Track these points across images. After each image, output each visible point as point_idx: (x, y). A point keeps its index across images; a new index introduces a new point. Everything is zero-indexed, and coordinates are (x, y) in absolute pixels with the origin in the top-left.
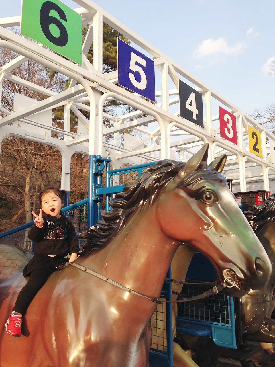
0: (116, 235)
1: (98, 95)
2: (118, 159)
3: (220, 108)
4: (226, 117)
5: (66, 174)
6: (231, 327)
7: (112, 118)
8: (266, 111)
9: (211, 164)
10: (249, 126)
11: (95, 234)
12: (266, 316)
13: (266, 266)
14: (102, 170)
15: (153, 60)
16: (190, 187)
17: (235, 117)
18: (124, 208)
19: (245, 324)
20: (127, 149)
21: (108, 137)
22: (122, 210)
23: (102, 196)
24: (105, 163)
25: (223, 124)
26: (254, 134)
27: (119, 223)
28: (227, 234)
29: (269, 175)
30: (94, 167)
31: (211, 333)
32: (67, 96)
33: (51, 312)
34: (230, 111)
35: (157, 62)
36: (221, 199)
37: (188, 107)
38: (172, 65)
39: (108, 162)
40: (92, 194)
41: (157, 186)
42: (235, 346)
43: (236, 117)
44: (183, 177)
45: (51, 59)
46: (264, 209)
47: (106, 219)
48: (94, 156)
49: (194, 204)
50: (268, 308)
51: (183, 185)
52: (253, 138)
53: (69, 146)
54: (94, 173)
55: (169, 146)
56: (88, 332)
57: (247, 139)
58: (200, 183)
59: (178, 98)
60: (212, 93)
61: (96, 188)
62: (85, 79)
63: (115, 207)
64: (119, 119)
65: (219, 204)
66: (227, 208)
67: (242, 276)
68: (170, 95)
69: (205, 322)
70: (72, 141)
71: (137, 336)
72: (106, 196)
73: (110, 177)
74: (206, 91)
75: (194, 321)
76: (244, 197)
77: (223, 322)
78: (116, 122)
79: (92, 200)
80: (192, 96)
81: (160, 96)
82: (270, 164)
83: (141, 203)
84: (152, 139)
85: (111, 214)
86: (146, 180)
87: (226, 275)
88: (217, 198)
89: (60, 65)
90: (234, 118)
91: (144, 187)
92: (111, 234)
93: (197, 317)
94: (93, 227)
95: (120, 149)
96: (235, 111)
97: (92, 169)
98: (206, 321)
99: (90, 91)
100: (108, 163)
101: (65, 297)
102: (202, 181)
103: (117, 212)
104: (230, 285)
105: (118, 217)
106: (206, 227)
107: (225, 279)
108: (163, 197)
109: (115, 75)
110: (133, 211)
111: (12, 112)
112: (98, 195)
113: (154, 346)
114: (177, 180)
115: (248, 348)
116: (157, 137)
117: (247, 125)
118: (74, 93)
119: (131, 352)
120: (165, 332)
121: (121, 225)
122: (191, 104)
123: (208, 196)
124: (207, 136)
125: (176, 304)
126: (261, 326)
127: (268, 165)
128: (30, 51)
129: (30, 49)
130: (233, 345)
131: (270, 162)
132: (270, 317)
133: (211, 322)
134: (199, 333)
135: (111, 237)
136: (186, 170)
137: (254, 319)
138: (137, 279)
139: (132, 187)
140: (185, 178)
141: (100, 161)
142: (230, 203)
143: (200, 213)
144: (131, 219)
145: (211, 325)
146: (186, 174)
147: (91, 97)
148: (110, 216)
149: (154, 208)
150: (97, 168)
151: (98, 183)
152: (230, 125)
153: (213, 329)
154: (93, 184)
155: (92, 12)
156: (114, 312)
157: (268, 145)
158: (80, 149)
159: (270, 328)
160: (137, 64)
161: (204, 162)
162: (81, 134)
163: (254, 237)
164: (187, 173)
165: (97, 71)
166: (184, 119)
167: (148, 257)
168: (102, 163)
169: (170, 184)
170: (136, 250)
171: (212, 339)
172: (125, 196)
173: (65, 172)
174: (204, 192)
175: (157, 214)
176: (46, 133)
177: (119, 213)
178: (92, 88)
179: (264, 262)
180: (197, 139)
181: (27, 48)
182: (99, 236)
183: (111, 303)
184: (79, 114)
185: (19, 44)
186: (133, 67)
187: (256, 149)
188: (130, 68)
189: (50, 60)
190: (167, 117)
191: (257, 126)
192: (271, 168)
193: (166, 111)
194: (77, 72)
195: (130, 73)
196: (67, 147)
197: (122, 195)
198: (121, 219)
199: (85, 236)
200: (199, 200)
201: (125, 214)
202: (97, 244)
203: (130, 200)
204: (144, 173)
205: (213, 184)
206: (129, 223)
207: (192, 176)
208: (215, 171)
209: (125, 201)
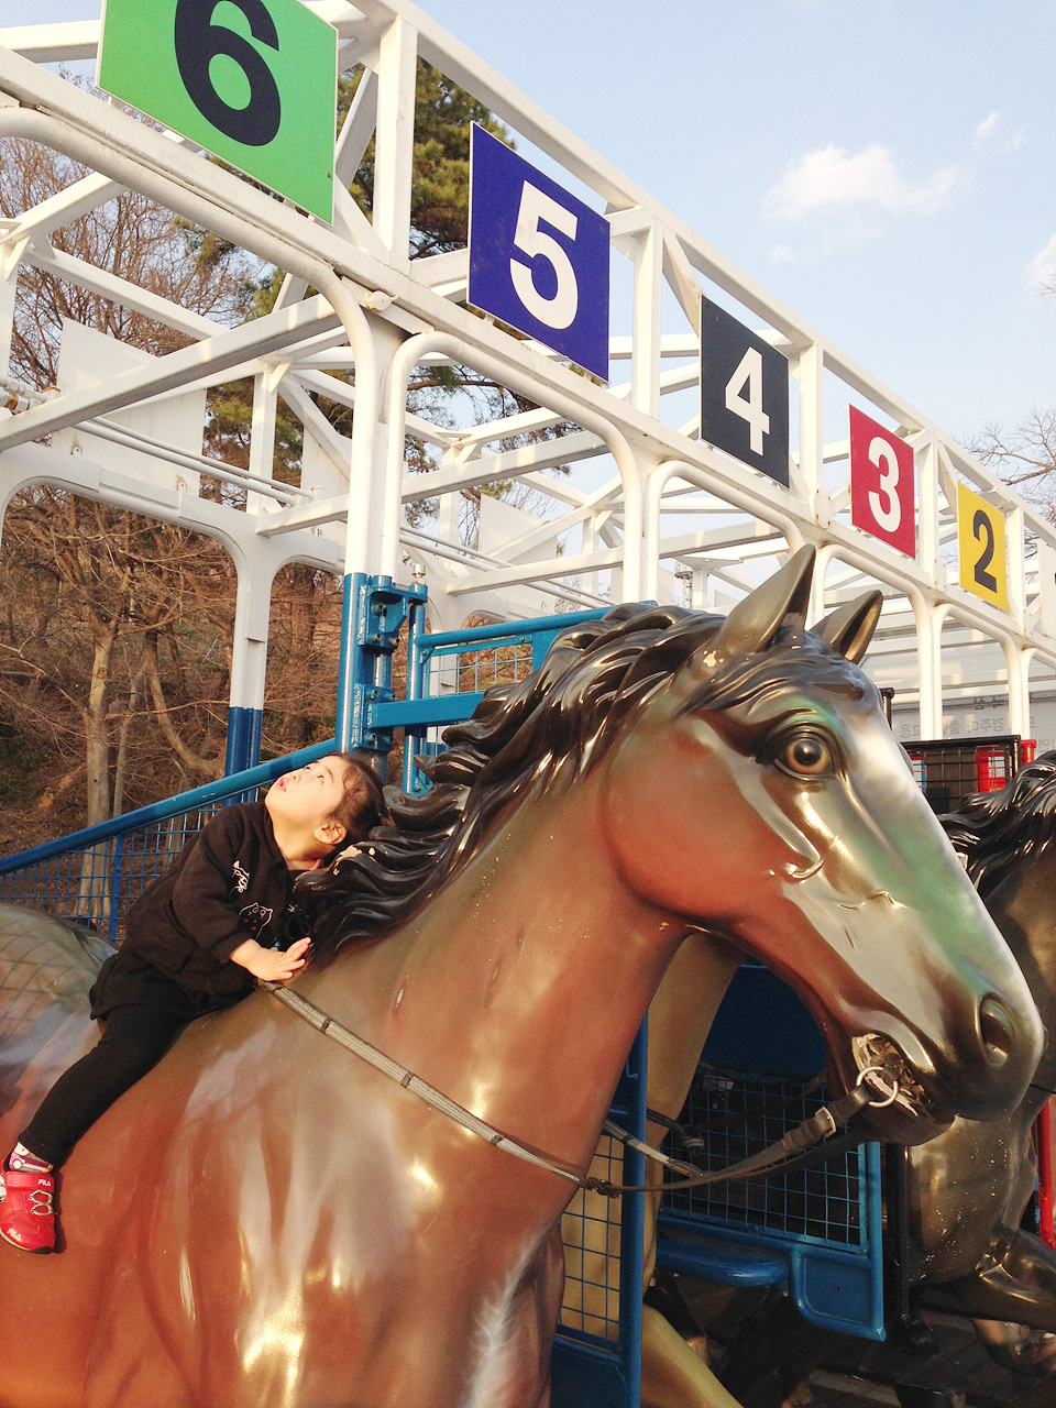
0: (440, 883)
1: (389, 342)
2: (454, 594)
3: (852, 409)
4: (878, 449)
5: (252, 645)
6: (868, 1255)
7: (436, 436)
8: (1028, 435)
9: (820, 628)
10: (962, 488)
11: (362, 878)
12: (1003, 1222)
14: (395, 634)
15: (604, 217)
16: (735, 711)
17: (910, 451)
18: (477, 784)
19: (920, 1248)
20: (490, 556)
21: (418, 505)
22: (469, 789)
23: (391, 735)
24: (405, 607)
25: (865, 477)
26: (981, 518)
27: (456, 839)
29: (1031, 680)
30: (363, 621)
31: (790, 1277)
32: (267, 340)
33: (180, 1173)
34: (891, 426)
35: (619, 225)
36: (856, 764)
37: (733, 403)
38: (680, 239)
39: (418, 601)
40: (351, 725)
41: (607, 703)
42: (879, 1331)
43: (915, 452)
44: (712, 672)
45: (212, 194)
46: (1012, 810)
47: (405, 824)
48: (366, 576)
49: (748, 777)
50: (1011, 1189)
51: (710, 704)
52: (977, 535)
53: (265, 535)
54: (361, 643)
55: (653, 553)
56: (319, 1256)
57: (953, 537)
58: (776, 699)
59: (694, 368)
60: (826, 355)
61: (367, 700)
62: (340, 276)
63: (442, 776)
64: (462, 442)
65: (847, 784)
66: (878, 800)
67: (926, 1063)
68: (665, 355)
69: (765, 1232)
70: (280, 513)
71: (508, 1277)
72: (407, 734)
73: (425, 662)
74: (803, 345)
75: (724, 1227)
76: (932, 760)
77: (837, 1234)
78: (451, 450)
79: (350, 745)
80: (751, 364)
81: (628, 356)
82: (1038, 639)
83: (543, 765)
84: (587, 521)
85: (423, 804)
86: (564, 679)
87: (863, 1057)
88: (841, 758)
89: (247, 216)
90: (905, 455)
91: (559, 704)
92: (420, 882)
93: (737, 1212)
94: (351, 853)
95: (460, 556)
96: (910, 426)
97: (357, 629)
98: (773, 1231)
99: (358, 326)
100: (418, 608)
101: (236, 1114)
102: (783, 691)
103: (448, 798)
104: (881, 1097)
105: (453, 817)
107: (858, 1072)
108: (629, 745)
109: (455, 267)
110: (511, 796)
111: (49, 394)
112: (373, 730)
113: (570, 1320)
114: (689, 683)
117: (956, 483)
118: (297, 329)
119: (485, 1341)
120: (615, 1265)
121: (462, 847)
122: (745, 394)
124: (803, 520)
126: (979, 1257)
127: (1028, 643)
128: (133, 156)
129: (131, 150)
130: (869, 1322)
131: (1037, 628)
132: (1015, 1227)
133: (787, 1234)
134: (744, 1275)
135: (420, 892)
137: (955, 1229)
138: (516, 1058)
139: (509, 702)
140: (718, 676)
141: (385, 598)
142: (889, 781)
143: (771, 813)
144: (500, 827)
145: (787, 1244)
146: (721, 661)
147: (363, 346)
148: (419, 811)
149: (593, 790)
150: (373, 625)
151: (378, 682)
152: (889, 483)
153: (796, 1262)
154: (357, 686)
155: (378, 17)
156: (422, 1180)
157: (1033, 565)
158: (309, 547)
159: (1014, 1267)
160: (544, 227)
161: (795, 617)
162: (315, 492)
163: (979, 914)
164: (727, 656)
165: (389, 246)
166: (717, 451)
168: (396, 606)
169: (661, 698)
170: (519, 945)
171: (791, 1301)
172: (480, 737)
173: (246, 636)
174: (792, 733)
175: (604, 811)
176: (180, 479)
177: (456, 803)
178: (366, 311)
179: (1015, 1014)
180: (764, 529)
181: (119, 146)
182: (373, 887)
183: (412, 1146)
184: (311, 414)
185: (91, 129)
186: (528, 239)
187: (984, 578)
188: (515, 243)
190: (652, 438)
191: (994, 490)
192: (1041, 653)
193: (649, 414)
194: (309, 249)
195: (513, 263)
196: (259, 538)
197: (472, 732)
198: (462, 824)
199: (321, 884)
200: (772, 762)
201: (477, 808)
202: (364, 917)
203: (500, 754)
204: (560, 650)
205: (826, 705)
206: (494, 843)
207: (747, 668)
208: (838, 655)
209: (480, 756)
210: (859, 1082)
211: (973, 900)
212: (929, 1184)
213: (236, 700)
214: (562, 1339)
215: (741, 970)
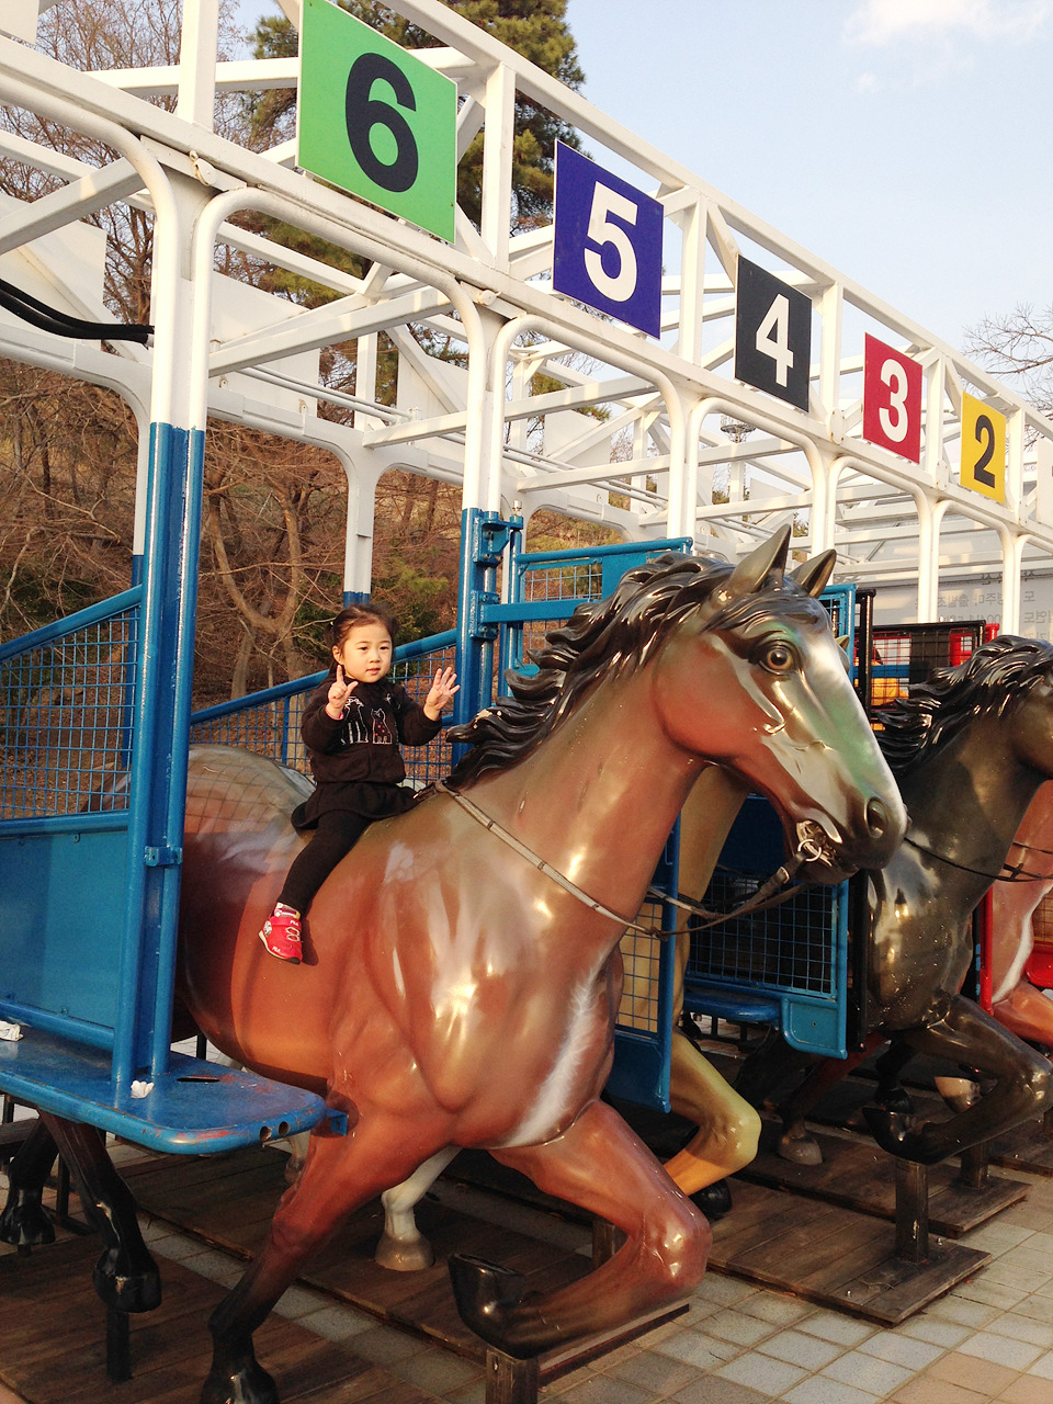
0: (547, 735)
1: (494, 325)
2: (523, 491)
3: (870, 341)
4: (890, 369)
5: (362, 539)
6: (836, 1001)
9: (796, 573)
10: (966, 396)
11: (492, 730)
12: (944, 987)
13: (891, 817)
14: (500, 553)
15: (658, 200)
16: (737, 631)
17: (919, 368)
18: (571, 670)
19: (879, 1001)
20: (553, 459)
22: (565, 673)
23: (498, 627)
24: (507, 533)
25: (876, 395)
26: (983, 422)
27: (557, 706)
28: (815, 745)
29: (1023, 560)
30: (476, 544)
31: (780, 1018)
34: (901, 345)
35: (671, 204)
36: (809, 665)
37: (763, 344)
38: (721, 209)
39: (516, 528)
40: (469, 619)
41: (658, 620)
42: (842, 1052)
43: (924, 368)
44: (724, 604)
45: (372, 233)
46: (967, 681)
47: (519, 694)
48: (479, 511)
49: (743, 671)
51: (722, 625)
52: (978, 438)
53: (370, 447)
54: (475, 560)
55: (693, 462)
57: (956, 436)
58: (762, 623)
59: (731, 301)
60: (845, 291)
61: (480, 602)
62: (458, 280)
63: (546, 664)
64: (532, 357)
65: (802, 676)
66: (822, 686)
67: (838, 839)
68: (707, 291)
69: (763, 986)
70: (383, 430)
71: (592, 969)
72: (508, 627)
73: (522, 574)
74: (824, 284)
75: (733, 983)
76: (918, 640)
77: (815, 986)
78: (521, 364)
79: (468, 635)
80: (780, 309)
81: (677, 292)
82: (1032, 526)
83: (615, 659)
84: (637, 421)
85: (533, 683)
86: (632, 601)
87: (803, 835)
88: (800, 660)
90: (914, 372)
91: (626, 620)
92: (533, 733)
93: (744, 974)
94: (484, 714)
96: (919, 345)
97: (470, 553)
98: (770, 985)
99: (471, 315)
102: (767, 618)
103: (550, 679)
105: (554, 691)
106: (768, 727)
107: (799, 842)
108: (670, 649)
110: (594, 680)
112: (485, 624)
113: (624, 1021)
114: (710, 611)
115: (902, 1103)
116: (653, 416)
117: (961, 393)
118: (421, 311)
119: (576, 1006)
120: (654, 1006)
121: (561, 711)
122: (773, 336)
123: (778, 656)
124: (820, 438)
125: (687, 937)
126: (924, 1011)
127: (1022, 530)
128: (320, 213)
129: (319, 209)
130: (836, 1048)
131: (1033, 516)
132: (957, 992)
133: (779, 987)
134: (747, 1014)
136: (731, 586)
137: (905, 990)
138: (597, 842)
139: (595, 615)
140: (727, 607)
141: (493, 527)
142: (831, 673)
143: (757, 694)
144: (587, 699)
145: (780, 994)
146: (730, 597)
147: (473, 324)
148: (531, 687)
149: (648, 674)
150: (484, 546)
151: (487, 589)
152: (898, 400)
153: (785, 1006)
154: (473, 592)
155: (484, 64)
156: (542, 910)
157: (1031, 456)
158: (409, 458)
159: (953, 1022)
160: (612, 218)
161: (778, 572)
162: (414, 412)
163: (875, 753)
164: (733, 595)
165: (494, 253)
166: (747, 387)
167: (628, 791)
168: (501, 533)
169: (692, 619)
170: (599, 773)
171: (782, 1035)
172: (572, 639)
173: (356, 533)
174: (770, 645)
175: (655, 692)
176: (302, 403)
177: (556, 682)
178: (478, 306)
179: (889, 809)
180: (786, 445)
181: (312, 208)
182: (498, 734)
185: (293, 197)
186: (600, 231)
187: (983, 476)
188: (588, 235)
189: (370, 235)
190: (694, 381)
191: (998, 395)
192: (1035, 539)
193: (692, 362)
194: (439, 265)
195: (587, 252)
196: (365, 450)
197: (566, 635)
198: (560, 697)
199: (465, 734)
200: (758, 662)
201: (571, 686)
202: (496, 756)
203: (587, 650)
204: (625, 583)
205: (794, 629)
206: (582, 709)
207: (746, 603)
208: (803, 594)
209: (572, 651)
210: (799, 850)
211: (873, 746)
212: (885, 958)
213: (349, 586)
214: (618, 1032)
215: (747, 800)
